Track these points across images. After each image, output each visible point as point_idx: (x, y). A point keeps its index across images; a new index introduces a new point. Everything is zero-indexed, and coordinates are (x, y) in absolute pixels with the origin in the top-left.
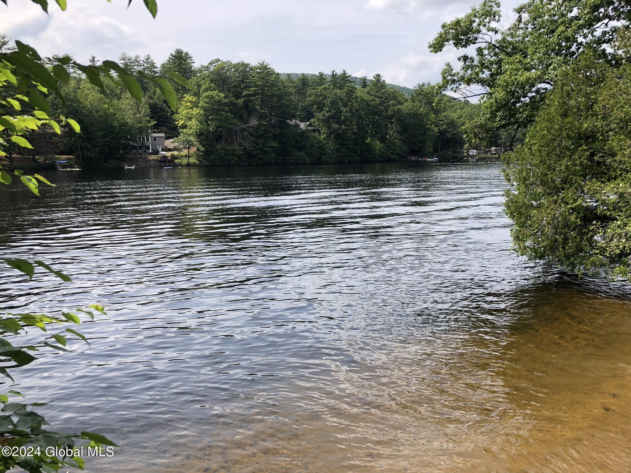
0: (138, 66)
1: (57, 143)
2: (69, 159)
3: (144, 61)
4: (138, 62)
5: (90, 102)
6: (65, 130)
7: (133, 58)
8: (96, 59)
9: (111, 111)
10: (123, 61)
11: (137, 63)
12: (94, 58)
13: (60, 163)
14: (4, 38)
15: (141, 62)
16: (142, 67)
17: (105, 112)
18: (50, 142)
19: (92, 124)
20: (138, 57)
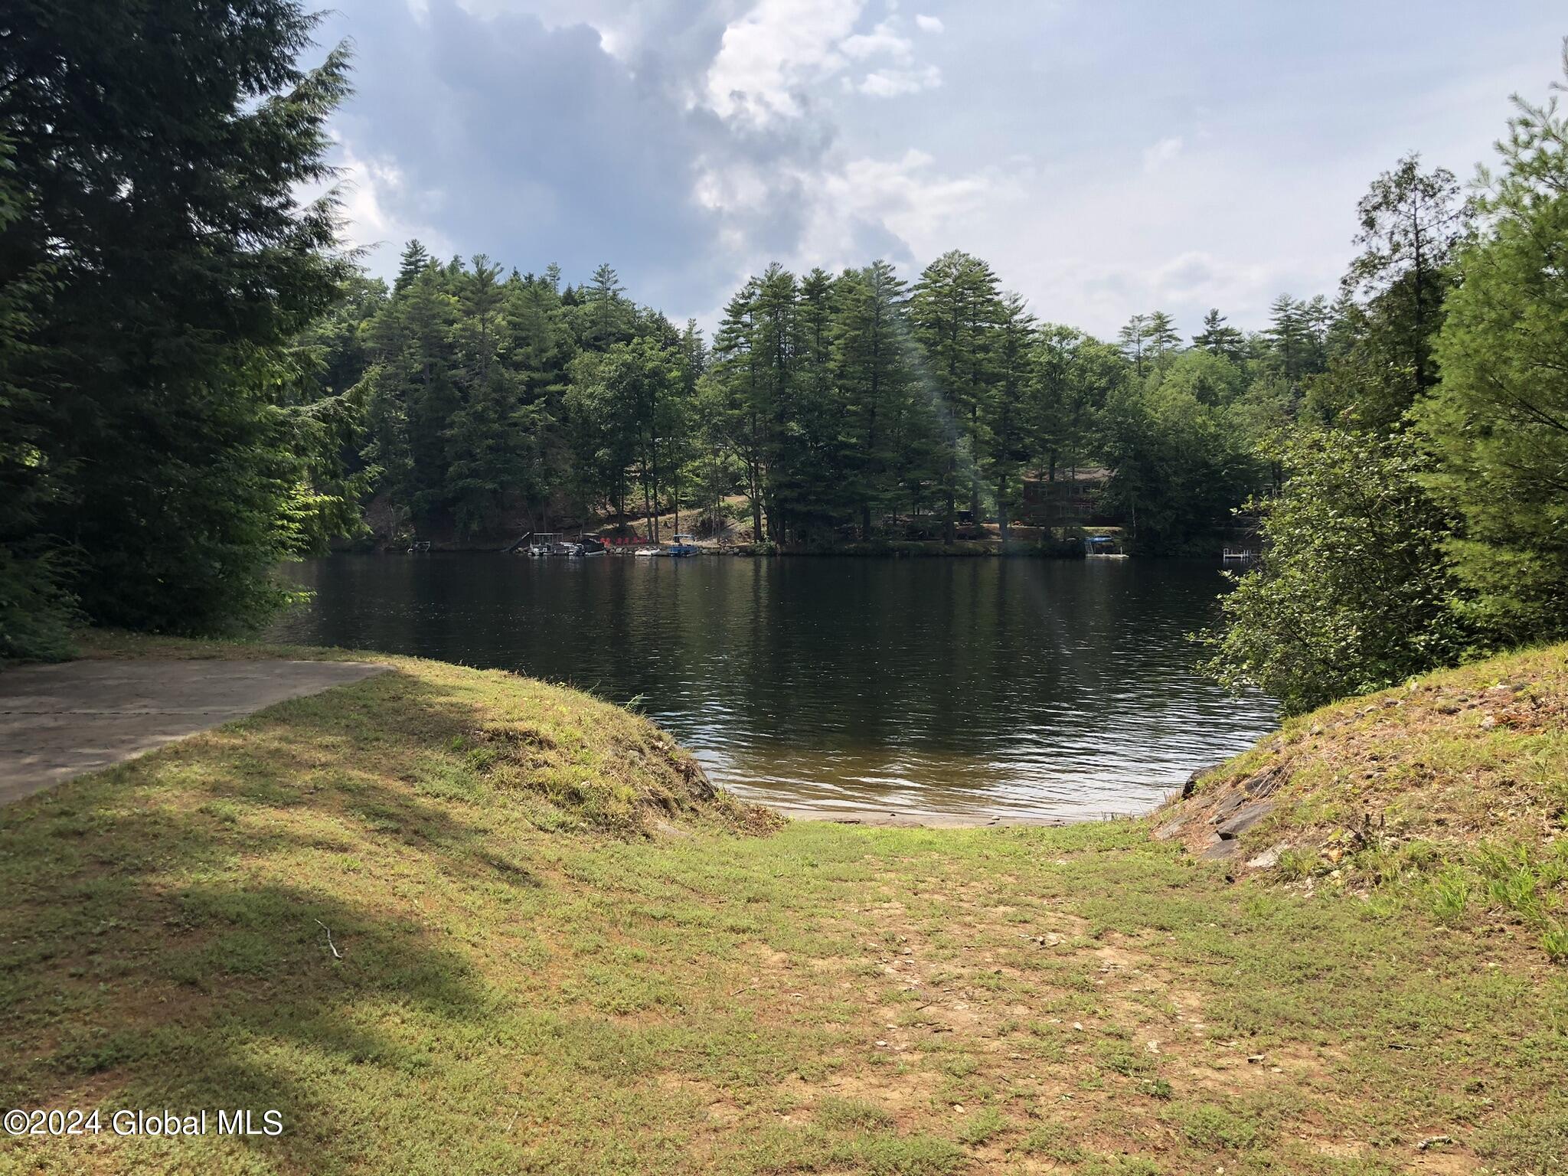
0: (1317, 319)
1: (1094, 501)
2: (1115, 532)
3: (1332, 308)
4: (1320, 311)
5: (1163, 414)
6: (1113, 474)
7: (1309, 301)
8: (1219, 316)
9: (1212, 429)
10: (1281, 314)
11: (1316, 314)
12: (1215, 313)
13: (1094, 543)
14: (1016, 301)
15: (1325, 311)
16: (1328, 322)
17: (1196, 433)
18: (1081, 500)
19: (1162, 459)
20: (1320, 299)
